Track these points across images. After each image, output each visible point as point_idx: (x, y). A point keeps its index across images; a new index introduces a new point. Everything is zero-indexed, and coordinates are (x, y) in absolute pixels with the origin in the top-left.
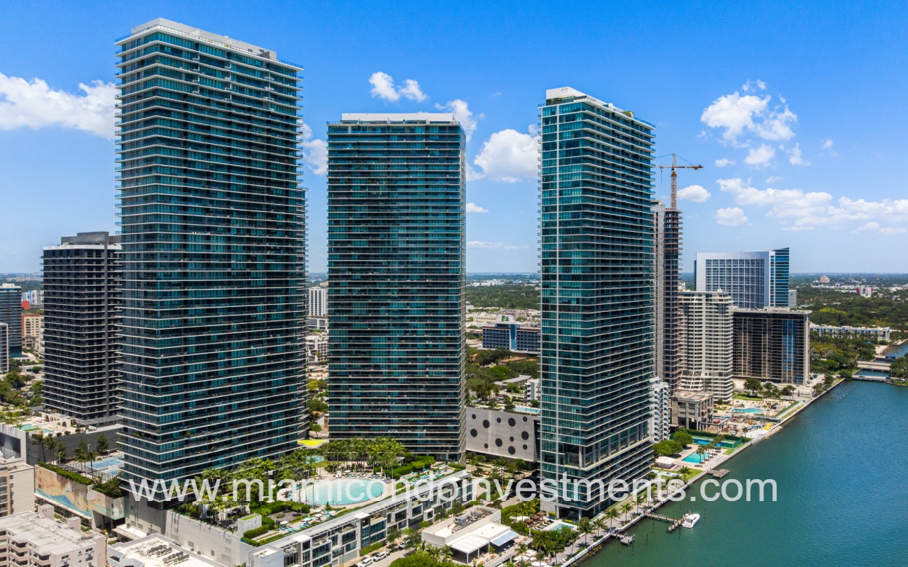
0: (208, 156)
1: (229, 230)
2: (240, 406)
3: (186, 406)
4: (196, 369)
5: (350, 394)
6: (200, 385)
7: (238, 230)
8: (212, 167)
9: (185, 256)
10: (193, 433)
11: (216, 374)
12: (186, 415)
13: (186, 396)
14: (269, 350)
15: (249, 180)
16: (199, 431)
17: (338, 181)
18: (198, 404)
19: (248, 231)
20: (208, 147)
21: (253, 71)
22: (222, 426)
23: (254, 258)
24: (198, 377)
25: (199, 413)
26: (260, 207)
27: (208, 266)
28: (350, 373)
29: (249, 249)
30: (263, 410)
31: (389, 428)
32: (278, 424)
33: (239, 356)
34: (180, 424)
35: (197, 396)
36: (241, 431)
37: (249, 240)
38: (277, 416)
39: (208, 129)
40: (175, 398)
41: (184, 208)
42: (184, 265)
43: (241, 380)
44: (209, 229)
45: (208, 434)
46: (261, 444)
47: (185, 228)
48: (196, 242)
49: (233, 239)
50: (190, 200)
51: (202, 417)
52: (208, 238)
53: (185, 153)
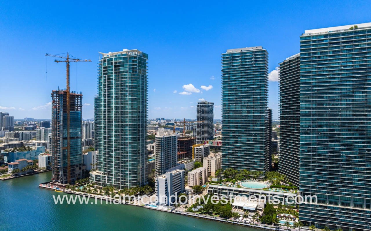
0: (235, 83)
1: (241, 103)
2: (245, 153)
3: (229, 150)
4: (232, 141)
6: (233, 145)
7: (245, 103)
8: (237, 86)
9: (229, 111)
11: (237, 143)
12: (229, 153)
13: (229, 148)
14: (254, 139)
15: (248, 88)
16: (233, 158)
18: (233, 150)
20: (235, 81)
21: (250, 55)
22: (239, 158)
23: (250, 111)
24: (233, 143)
29: (247, 108)
30: (252, 156)
33: (244, 139)
34: (228, 155)
36: (245, 161)
37: (247, 105)
38: (257, 159)
39: (235, 76)
40: (227, 147)
41: (229, 98)
42: (229, 113)
43: (245, 146)
44: (235, 103)
45: (234, 159)
46: (251, 166)
47: (229, 103)
48: (232, 107)
49: (243, 106)
50: (231, 96)
51: (233, 154)
52: (235, 106)
53: (229, 84)
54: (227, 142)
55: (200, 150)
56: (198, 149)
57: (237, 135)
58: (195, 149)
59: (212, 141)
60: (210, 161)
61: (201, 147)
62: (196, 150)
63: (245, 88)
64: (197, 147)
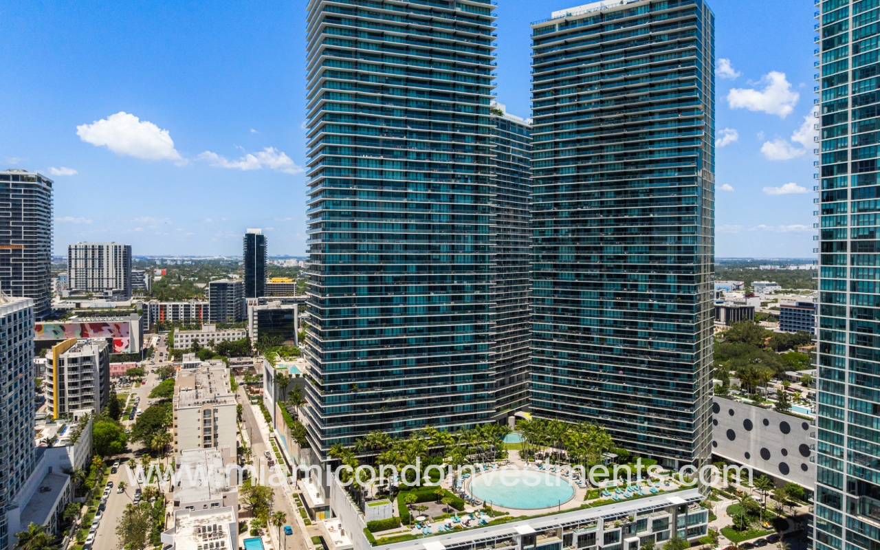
0: (383, 67)
1: (406, 154)
2: (419, 362)
3: (355, 355)
4: (367, 314)
5: (555, 363)
6: (372, 333)
7: (418, 154)
8: (388, 80)
9: (355, 182)
10: (361, 387)
11: (389, 322)
12: (354, 366)
13: (355, 344)
14: (454, 298)
15: (431, 94)
16: (371, 386)
17: (543, 94)
18: (370, 354)
19: (429, 155)
20: (383, 57)
22: (397, 384)
23: (437, 187)
24: (370, 323)
25: (371, 365)
26: (444, 126)
27: (382, 194)
28: (555, 336)
29: (429, 176)
30: (446, 370)
31: (601, 413)
32: (465, 389)
33: (417, 303)
34: (349, 376)
35: (369, 345)
36: (419, 392)
37: (430, 166)
38: (464, 379)
39: (383, 35)
40: (343, 345)
41: (355, 128)
42: (355, 193)
43: (420, 331)
44: (383, 152)
45: (378, 391)
46: (443, 411)
47: (356, 150)
48: (369, 166)
49: (412, 165)
50: (363, 118)
51: (373, 371)
52: (382, 162)
53: (356, 64)
54: (346, 322)
55: (88, 363)
56: (74, 360)
57: (388, 290)
58: (61, 362)
59: (61, 323)
60: (216, 411)
61: (87, 352)
62: (66, 366)
63: (420, 93)
64: (73, 355)
